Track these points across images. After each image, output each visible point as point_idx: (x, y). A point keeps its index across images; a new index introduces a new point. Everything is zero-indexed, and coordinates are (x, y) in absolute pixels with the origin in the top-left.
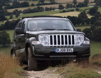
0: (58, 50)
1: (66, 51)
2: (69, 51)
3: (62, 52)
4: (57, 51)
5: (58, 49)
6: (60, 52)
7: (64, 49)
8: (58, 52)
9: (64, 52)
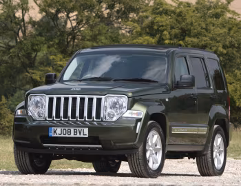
0: (55, 132)
1: (72, 135)
2: (78, 135)
3: (62, 135)
4: (52, 134)
5: (55, 128)
6: (58, 135)
7: (67, 129)
8: (55, 135)
9: (67, 135)
